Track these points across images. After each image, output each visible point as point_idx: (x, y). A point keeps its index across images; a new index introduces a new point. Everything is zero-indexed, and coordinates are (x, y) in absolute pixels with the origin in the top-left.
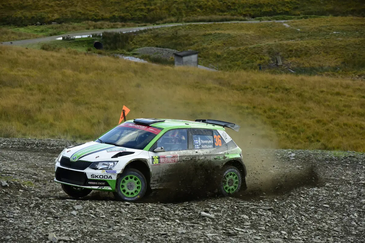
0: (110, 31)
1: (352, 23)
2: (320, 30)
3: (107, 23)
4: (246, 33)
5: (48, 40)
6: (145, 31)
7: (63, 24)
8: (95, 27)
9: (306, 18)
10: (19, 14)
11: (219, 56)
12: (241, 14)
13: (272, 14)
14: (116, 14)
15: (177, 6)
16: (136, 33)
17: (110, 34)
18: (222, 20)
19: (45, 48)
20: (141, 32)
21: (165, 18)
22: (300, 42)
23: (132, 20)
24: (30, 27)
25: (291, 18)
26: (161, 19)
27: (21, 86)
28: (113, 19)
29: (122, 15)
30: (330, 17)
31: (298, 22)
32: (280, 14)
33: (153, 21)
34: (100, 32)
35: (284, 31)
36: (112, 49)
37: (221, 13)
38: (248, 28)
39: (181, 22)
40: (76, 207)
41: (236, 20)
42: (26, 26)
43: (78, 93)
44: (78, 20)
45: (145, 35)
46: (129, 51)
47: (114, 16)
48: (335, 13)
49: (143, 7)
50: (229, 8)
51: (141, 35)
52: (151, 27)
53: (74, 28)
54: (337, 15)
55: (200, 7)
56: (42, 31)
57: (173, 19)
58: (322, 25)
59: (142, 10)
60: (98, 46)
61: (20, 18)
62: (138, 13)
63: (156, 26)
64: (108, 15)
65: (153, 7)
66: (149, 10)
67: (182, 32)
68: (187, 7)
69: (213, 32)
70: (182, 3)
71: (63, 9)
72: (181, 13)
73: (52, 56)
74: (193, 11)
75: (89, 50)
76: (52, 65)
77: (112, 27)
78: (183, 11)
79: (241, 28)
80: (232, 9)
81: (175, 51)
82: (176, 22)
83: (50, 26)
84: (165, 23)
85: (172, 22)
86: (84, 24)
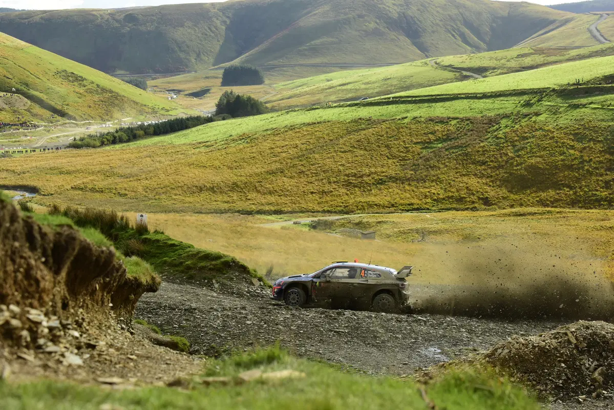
0: (322, 218)
1: (467, 215)
2: (448, 220)
3: (320, 214)
4: (404, 220)
5: (285, 224)
6: (343, 219)
7: (294, 214)
8: (313, 216)
9: (440, 212)
10: (267, 208)
11: (387, 235)
12: (400, 209)
13: (417, 209)
14: (326, 209)
15: (361, 204)
16: (338, 220)
17: (322, 220)
18: (389, 213)
19: (283, 228)
20: (341, 219)
21: (355, 211)
22: (436, 226)
23: (335, 212)
24: (273, 215)
25: (431, 212)
26: (353, 212)
27: (274, 250)
28: (324, 212)
29: (329, 209)
30: (454, 212)
31: (435, 214)
32: (424, 209)
33: (347, 213)
34: (316, 219)
35: (427, 220)
36: (323, 230)
37: (388, 209)
38: (405, 217)
39: (364, 213)
40: (345, 313)
41: (398, 213)
42: (271, 215)
43: (308, 254)
44: (302, 212)
45: (343, 221)
46: (334, 231)
47: (324, 210)
48: (457, 210)
49: (342, 205)
50: (393, 205)
51: (340, 221)
52: (346, 216)
53: (300, 217)
54: (458, 211)
55: (376, 205)
56: (281, 218)
57: (359, 211)
58: (450, 216)
59: (341, 206)
60: (314, 227)
61: (268, 210)
62: (338, 208)
63: (349, 216)
64: (321, 209)
65: (347, 205)
66: (346, 207)
67: (365, 220)
68: (368, 204)
69: (383, 220)
70: (364, 202)
71: (294, 205)
72: (364, 209)
73: (291, 233)
74: (371, 207)
75: (310, 230)
76: (290, 238)
77: (323, 217)
78: (366, 207)
79: (401, 218)
80: (395, 207)
81: (361, 231)
82: (362, 213)
83: (286, 215)
84: (355, 214)
85: (359, 214)
86: (307, 214)
